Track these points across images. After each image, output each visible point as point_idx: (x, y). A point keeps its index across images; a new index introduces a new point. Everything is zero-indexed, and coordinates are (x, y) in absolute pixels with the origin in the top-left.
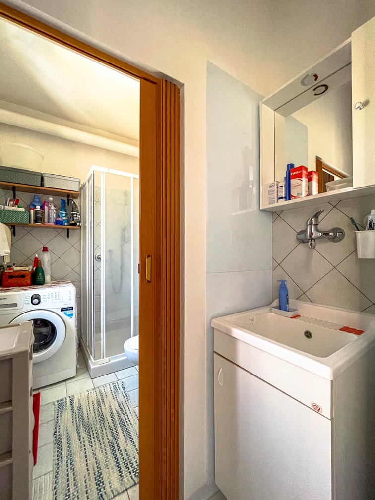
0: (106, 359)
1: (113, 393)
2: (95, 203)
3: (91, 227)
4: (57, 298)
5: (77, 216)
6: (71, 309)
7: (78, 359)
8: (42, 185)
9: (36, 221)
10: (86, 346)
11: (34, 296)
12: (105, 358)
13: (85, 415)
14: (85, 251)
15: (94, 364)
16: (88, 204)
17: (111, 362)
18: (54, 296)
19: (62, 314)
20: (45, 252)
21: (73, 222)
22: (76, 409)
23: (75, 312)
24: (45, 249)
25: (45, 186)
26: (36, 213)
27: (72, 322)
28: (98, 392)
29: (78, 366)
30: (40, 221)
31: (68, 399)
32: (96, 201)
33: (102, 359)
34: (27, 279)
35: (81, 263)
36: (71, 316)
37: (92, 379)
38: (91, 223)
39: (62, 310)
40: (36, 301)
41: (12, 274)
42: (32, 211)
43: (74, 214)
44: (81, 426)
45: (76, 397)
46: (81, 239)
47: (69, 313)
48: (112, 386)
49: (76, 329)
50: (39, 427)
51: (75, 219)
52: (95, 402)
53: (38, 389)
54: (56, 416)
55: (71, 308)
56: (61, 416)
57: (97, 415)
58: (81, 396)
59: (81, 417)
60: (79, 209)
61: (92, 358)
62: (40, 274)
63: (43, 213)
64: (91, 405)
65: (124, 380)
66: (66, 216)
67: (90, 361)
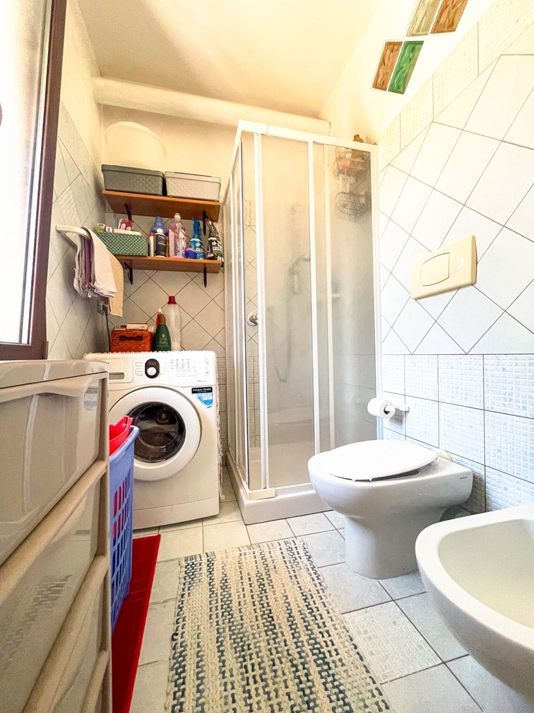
0: (270, 491)
1: (288, 564)
2: (245, 227)
3: (239, 263)
4: (186, 368)
5: (217, 246)
6: (208, 392)
7: (222, 485)
8: (165, 193)
9: (157, 253)
10: (235, 464)
11: (150, 363)
12: (268, 489)
13: (235, 605)
14: (230, 309)
15: (251, 497)
16: (234, 229)
17: (279, 497)
18: (180, 365)
19: (194, 397)
20: (172, 305)
21: (212, 255)
22: (217, 584)
23: (215, 396)
24: (172, 301)
25: (168, 194)
26: (157, 239)
27: (211, 415)
28: (257, 554)
29: (223, 497)
30: (163, 253)
31: (204, 559)
32: (246, 225)
33: (262, 490)
34: (145, 343)
35: (226, 329)
36: (208, 402)
37: (246, 525)
38: (239, 257)
39: (195, 391)
40: (152, 371)
41: (124, 334)
42: (152, 238)
43: (213, 241)
44: (228, 633)
45: (218, 557)
46: (224, 289)
47: (206, 399)
48: (283, 546)
49: (219, 429)
50: (148, 612)
51: (215, 249)
52: (254, 579)
53: (159, 528)
54: (181, 592)
55: (209, 390)
56: (189, 596)
57: (259, 613)
58: (227, 557)
59: (227, 610)
60: (220, 236)
61: (246, 486)
62: (163, 336)
63: (167, 241)
64: (246, 580)
65: (306, 539)
66: (200, 247)
67: (241, 491)
